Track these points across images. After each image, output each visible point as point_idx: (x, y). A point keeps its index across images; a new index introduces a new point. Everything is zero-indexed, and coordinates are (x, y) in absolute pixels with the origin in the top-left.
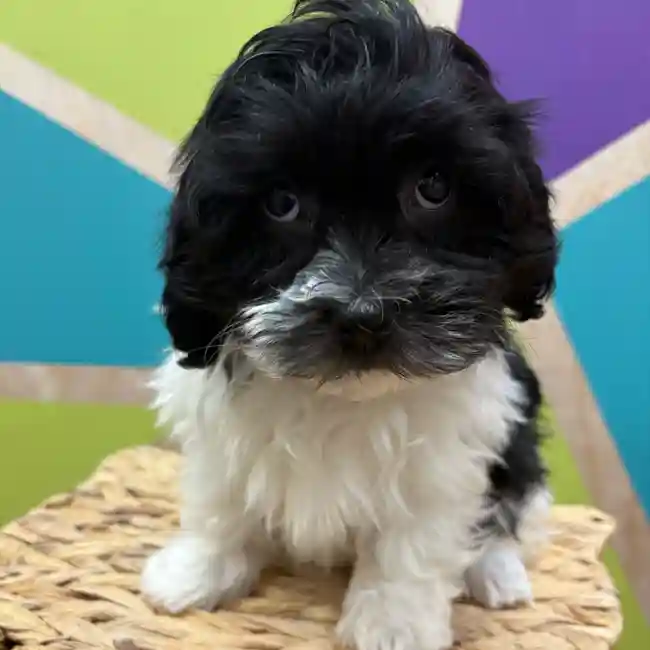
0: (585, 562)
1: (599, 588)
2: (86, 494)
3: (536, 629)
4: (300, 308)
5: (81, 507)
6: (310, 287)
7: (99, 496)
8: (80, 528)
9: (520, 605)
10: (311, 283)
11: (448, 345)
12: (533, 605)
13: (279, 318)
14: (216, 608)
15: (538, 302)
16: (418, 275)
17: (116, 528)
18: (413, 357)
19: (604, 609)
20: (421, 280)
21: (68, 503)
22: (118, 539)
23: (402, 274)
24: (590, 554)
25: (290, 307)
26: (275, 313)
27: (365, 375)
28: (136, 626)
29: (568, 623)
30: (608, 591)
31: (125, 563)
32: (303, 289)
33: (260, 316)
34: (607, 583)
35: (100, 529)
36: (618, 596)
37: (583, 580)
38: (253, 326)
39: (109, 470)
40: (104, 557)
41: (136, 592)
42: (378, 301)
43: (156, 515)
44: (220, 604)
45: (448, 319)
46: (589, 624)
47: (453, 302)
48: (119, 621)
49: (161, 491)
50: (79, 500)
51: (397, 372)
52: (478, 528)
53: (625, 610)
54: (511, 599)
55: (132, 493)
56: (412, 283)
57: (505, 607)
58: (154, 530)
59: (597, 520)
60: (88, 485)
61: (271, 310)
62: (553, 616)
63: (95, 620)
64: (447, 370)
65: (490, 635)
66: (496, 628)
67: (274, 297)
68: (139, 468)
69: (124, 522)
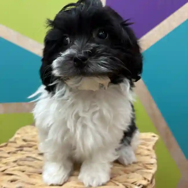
0: (149, 150)
1: (152, 158)
2: (11, 142)
3: (133, 172)
5: (10, 146)
7: (15, 142)
8: (9, 153)
12: (132, 165)
17: (19, 152)
19: (152, 164)
21: (6, 146)
22: (19, 156)
24: (150, 148)
28: (23, 182)
29: (142, 169)
30: (154, 158)
31: (21, 163)
34: (154, 156)
35: (14, 153)
36: (157, 160)
37: (148, 155)
39: (18, 134)
40: (15, 162)
41: (23, 171)
43: (30, 147)
46: (148, 169)
48: (18, 181)
50: (9, 144)
53: (158, 163)
55: (24, 140)
58: (30, 151)
59: (154, 136)
60: (12, 140)
62: (138, 167)
63: (12, 181)
68: (27, 133)
69: (21, 150)
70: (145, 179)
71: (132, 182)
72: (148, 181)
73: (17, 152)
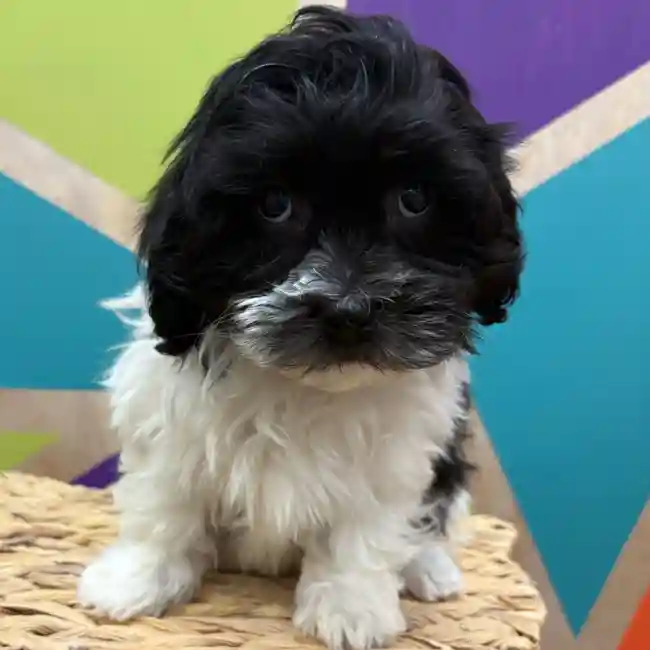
0: (500, 562)
1: (518, 582)
3: (474, 615)
4: (292, 303)
6: (303, 283)
9: (454, 597)
10: (304, 280)
11: (424, 343)
12: (466, 597)
13: (271, 311)
14: (163, 614)
15: (503, 307)
16: (401, 277)
17: (21, 549)
18: (391, 352)
19: (530, 597)
20: (404, 282)
23: (386, 276)
24: (503, 556)
25: (283, 301)
26: (268, 305)
27: (346, 368)
28: (85, 636)
29: (501, 609)
30: (528, 584)
31: (51, 580)
32: (296, 285)
33: (253, 308)
34: (524, 577)
36: (537, 587)
37: (503, 576)
38: (246, 317)
40: (23, 576)
41: (72, 606)
42: (364, 300)
43: (57, 537)
44: (168, 609)
45: (425, 318)
46: (517, 609)
47: (430, 303)
49: (52, 515)
51: (375, 365)
52: (421, 524)
54: (447, 592)
56: (396, 285)
57: (441, 600)
61: (265, 302)
62: (486, 605)
63: (40, 633)
64: (420, 365)
65: (433, 622)
66: (438, 617)
67: (269, 290)
69: (28, 544)
70: (520, 634)
71: (484, 642)
72: (532, 639)
73: (14, 548)
